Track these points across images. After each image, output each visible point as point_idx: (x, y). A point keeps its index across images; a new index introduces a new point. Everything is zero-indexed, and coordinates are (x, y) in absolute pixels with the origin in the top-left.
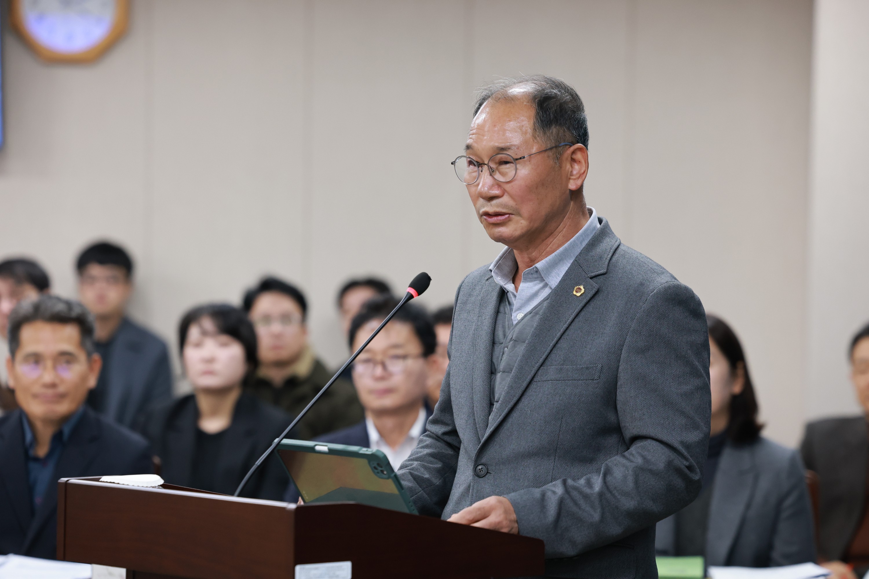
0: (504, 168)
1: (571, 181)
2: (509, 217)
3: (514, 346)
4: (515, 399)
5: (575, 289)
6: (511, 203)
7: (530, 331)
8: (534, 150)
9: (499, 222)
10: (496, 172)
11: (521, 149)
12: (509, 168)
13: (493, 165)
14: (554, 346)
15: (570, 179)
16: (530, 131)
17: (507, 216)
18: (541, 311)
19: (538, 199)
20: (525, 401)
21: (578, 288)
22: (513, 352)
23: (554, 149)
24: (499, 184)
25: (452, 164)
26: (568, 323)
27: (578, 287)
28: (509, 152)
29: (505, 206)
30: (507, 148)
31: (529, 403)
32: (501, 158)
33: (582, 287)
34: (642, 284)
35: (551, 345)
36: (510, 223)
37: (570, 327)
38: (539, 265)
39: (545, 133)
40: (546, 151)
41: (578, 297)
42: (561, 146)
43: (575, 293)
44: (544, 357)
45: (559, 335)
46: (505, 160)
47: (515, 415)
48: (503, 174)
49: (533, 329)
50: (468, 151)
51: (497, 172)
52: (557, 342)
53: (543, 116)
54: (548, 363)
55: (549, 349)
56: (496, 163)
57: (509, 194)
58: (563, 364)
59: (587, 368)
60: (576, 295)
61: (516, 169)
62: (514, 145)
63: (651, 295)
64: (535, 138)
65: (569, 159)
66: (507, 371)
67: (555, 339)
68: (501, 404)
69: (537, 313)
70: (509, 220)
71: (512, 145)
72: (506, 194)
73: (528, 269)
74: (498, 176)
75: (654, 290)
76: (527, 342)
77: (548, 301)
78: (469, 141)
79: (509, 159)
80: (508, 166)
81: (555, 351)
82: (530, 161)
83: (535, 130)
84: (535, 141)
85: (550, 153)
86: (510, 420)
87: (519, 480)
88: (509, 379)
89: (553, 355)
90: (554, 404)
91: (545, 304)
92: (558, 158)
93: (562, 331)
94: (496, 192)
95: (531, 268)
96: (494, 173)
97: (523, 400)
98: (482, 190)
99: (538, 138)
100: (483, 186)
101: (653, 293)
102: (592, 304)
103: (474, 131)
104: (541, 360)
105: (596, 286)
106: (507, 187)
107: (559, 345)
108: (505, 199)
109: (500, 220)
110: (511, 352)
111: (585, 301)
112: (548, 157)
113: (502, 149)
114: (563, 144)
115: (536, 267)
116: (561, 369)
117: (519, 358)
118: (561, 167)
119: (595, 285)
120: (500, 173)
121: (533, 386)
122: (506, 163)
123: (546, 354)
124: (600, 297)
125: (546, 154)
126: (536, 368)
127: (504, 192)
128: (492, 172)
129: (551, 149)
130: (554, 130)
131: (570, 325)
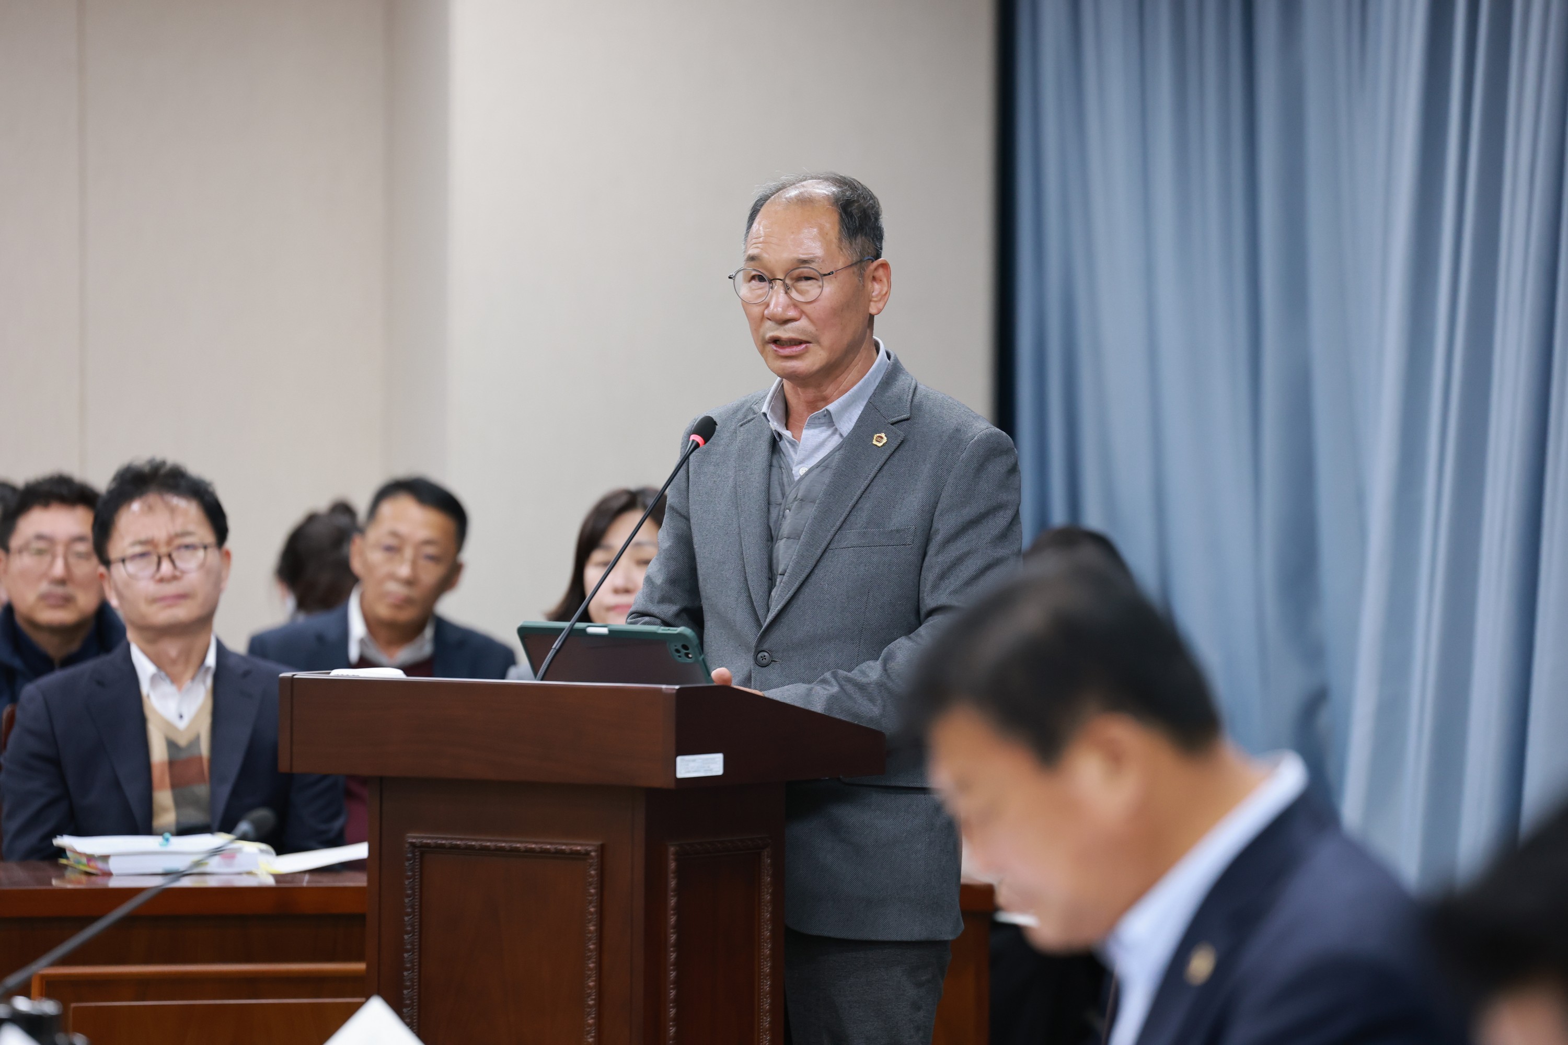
0: (803, 285)
1: (872, 304)
2: (806, 347)
3: (801, 507)
4: (807, 571)
5: (875, 438)
6: (811, 328)
7: (819, 490)
8: (840, 265)
9: (794, 354)
10: (791, 290)
11: (826, 262)
12: (811, 285)
13: (788, 281)
14: (854, 507)
15: (871, 301)
16: (835, 241)
17: (804, 346)
18: (833, 464)
19: (841, 324)
20: (819, 573)
21: (879, 437)
22: (800, 514)
23: (859, 264)
24: (795, 305)
25: (730, 278)
26: (869, 478)
27: (878, 435)
28: (813, 265)
29: (804, 332)
30: (810, 260)
31: (825, 576)
32: (802, 272)
33: (883, 435)
34: (958, 430)
35: (850, 505)
36: (807, 355)
37: (872, 483)
38: (831, 407)
39: (851, 244)
40: (851, 266)
41: (879, 447)
42: (864, 261)
43: (875, 442)
44: (842, 519)
45: (859, 492)
46: (807, 275)
47: (806, 591)
48: (800, 292)
49: (825, 487)
50: (752, 263)
51: (793, 290)
52: (857, 502)
53: (849, 222)
54: (846, 526)
55: (848, 509)
56: (792, 279)
57: (808, 317)
58: (866, 528)
59: (898, 531)
60: (876, 445)
61: (822, 287)
62: (819, 258)
63: (971, 442)
64: (842, 250)
65: (871, 277)
66: (794, 536)
67: (855, 498)
68: (790, 577)
69: (827, 467)
70: (806, 351)
71: (816, 257)
72: (804, 317)
73: (817, 412)
74: (794, 294)
75: (975, 436)
76: (818, 501)
77: (841, 452)
78: (752, 251)
79: (812, 273)
80: (810, 282)
81: (854, 513)
82: (836, 278)
83: (840, 240)
84: (841, 252)
85: (855, 269)
86: (801, 597)
87: (816, 669)
88: (796, 547)
89: (852, 518)
90: (858, 575)
91: (838, 455)
92: (862, 276)
93: (863, 488)
94: (792, 313)
95: (821, 411)
96: (789, 291)
97: (816, 571)
98: (775, 310)
99: (844, 250)
100: (776, 305)
101: (972, 441)
102: (897, 455)
103: (761, 239)
104: (838, 524)
105: (902, 435)
106: (807, 308)
107: (859, 505)
108: (803, 323)
109: (796, 352)
110: (797, 514)
111: (889, 452)
112: (854, 273)
113: (805, 262)
114: (867, 258)
115: (827, 410)
116: (864, 533)
117: (810, 521)
118: (864, 286)
119: (900, 432)
120: (797, 291)
121: (829, 554)
122: (808, 278)
123: (844, 515)
124: (906, 446)
125: (851, 270)
126: (832, 532)
127: (802, 312)
128: (787, 290)
129: (856, 263)
130: (860, 240)
131: (872, 481)
